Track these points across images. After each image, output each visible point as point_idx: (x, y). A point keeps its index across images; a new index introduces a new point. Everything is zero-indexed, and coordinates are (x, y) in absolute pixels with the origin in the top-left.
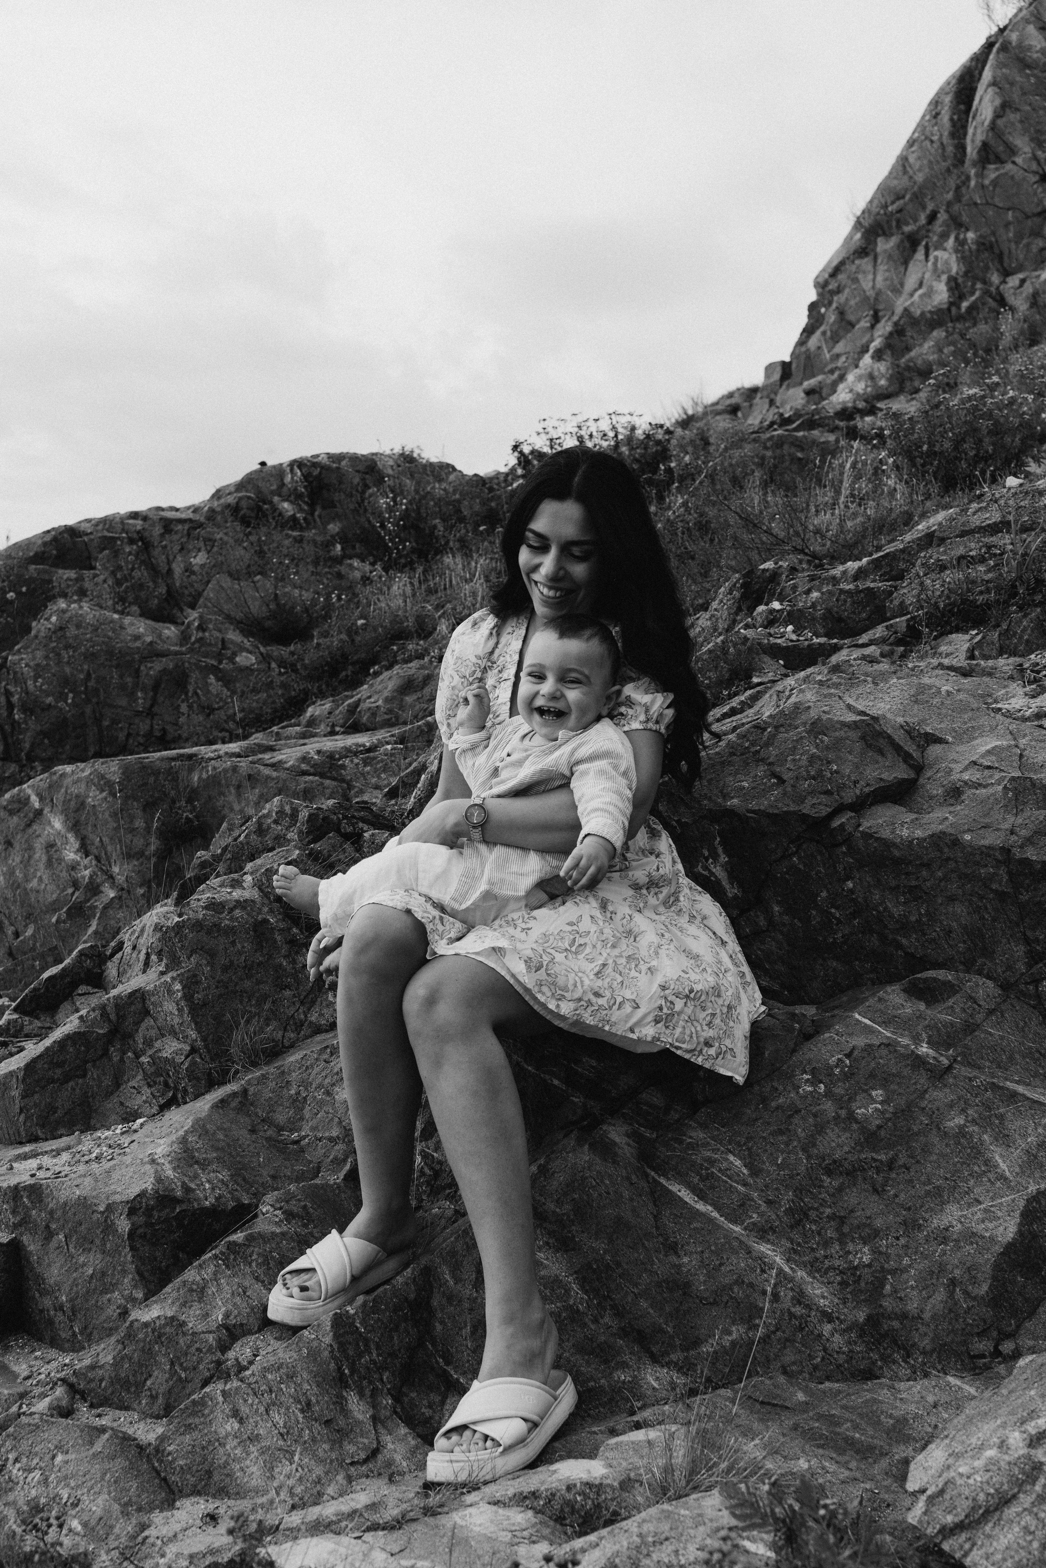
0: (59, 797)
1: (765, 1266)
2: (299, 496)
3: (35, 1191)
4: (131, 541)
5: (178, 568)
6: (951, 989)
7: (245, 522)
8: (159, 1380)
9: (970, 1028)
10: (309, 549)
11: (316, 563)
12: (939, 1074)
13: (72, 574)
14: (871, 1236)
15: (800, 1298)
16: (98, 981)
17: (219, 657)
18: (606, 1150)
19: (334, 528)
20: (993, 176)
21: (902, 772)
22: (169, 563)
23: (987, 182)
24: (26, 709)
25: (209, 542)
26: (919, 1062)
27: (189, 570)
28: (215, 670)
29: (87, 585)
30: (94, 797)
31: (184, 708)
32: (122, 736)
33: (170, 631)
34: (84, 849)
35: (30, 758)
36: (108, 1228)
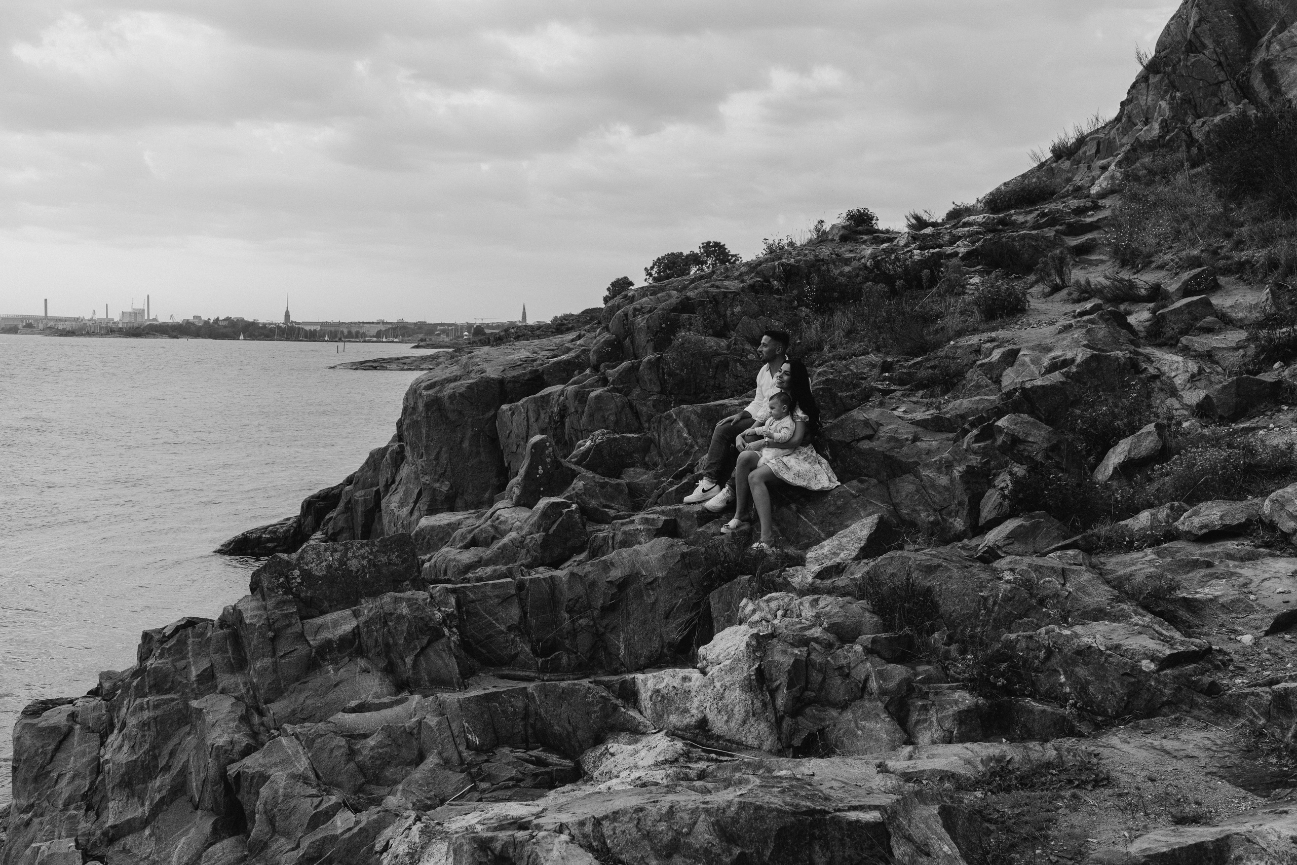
0: (682, 416)
1: (814, 530)
2: (781, 278)
3: (679, 510)
4: (711, 302)
5: (729, 313)
6: (866, 481)
7: (757, 292)
8: (701, 541)
9: (867, 489)
10: (783, 303)
11: (786, 310)
12: (855, 497)
13: (685, 316)
14: (834, 525)
15: (819, 536)
16: (692, 472)
17: (741, 356)
18: (790, 509)
19: (795, 292)
20: (1193, 60)
21: (871, 432)
22: (725, 311)
23: (1189, 64)
24: (669, 375)
25: (742, 302)
26: (851, 494)
27: (733, 313)
28: (739, 361)
29: (693, 321)
30: (693, 417)
31: (727, 376)
32: (704, 386)
33: (724, 343)
34: (689, 433)
35: (670, 394)
36: (693, 516)
